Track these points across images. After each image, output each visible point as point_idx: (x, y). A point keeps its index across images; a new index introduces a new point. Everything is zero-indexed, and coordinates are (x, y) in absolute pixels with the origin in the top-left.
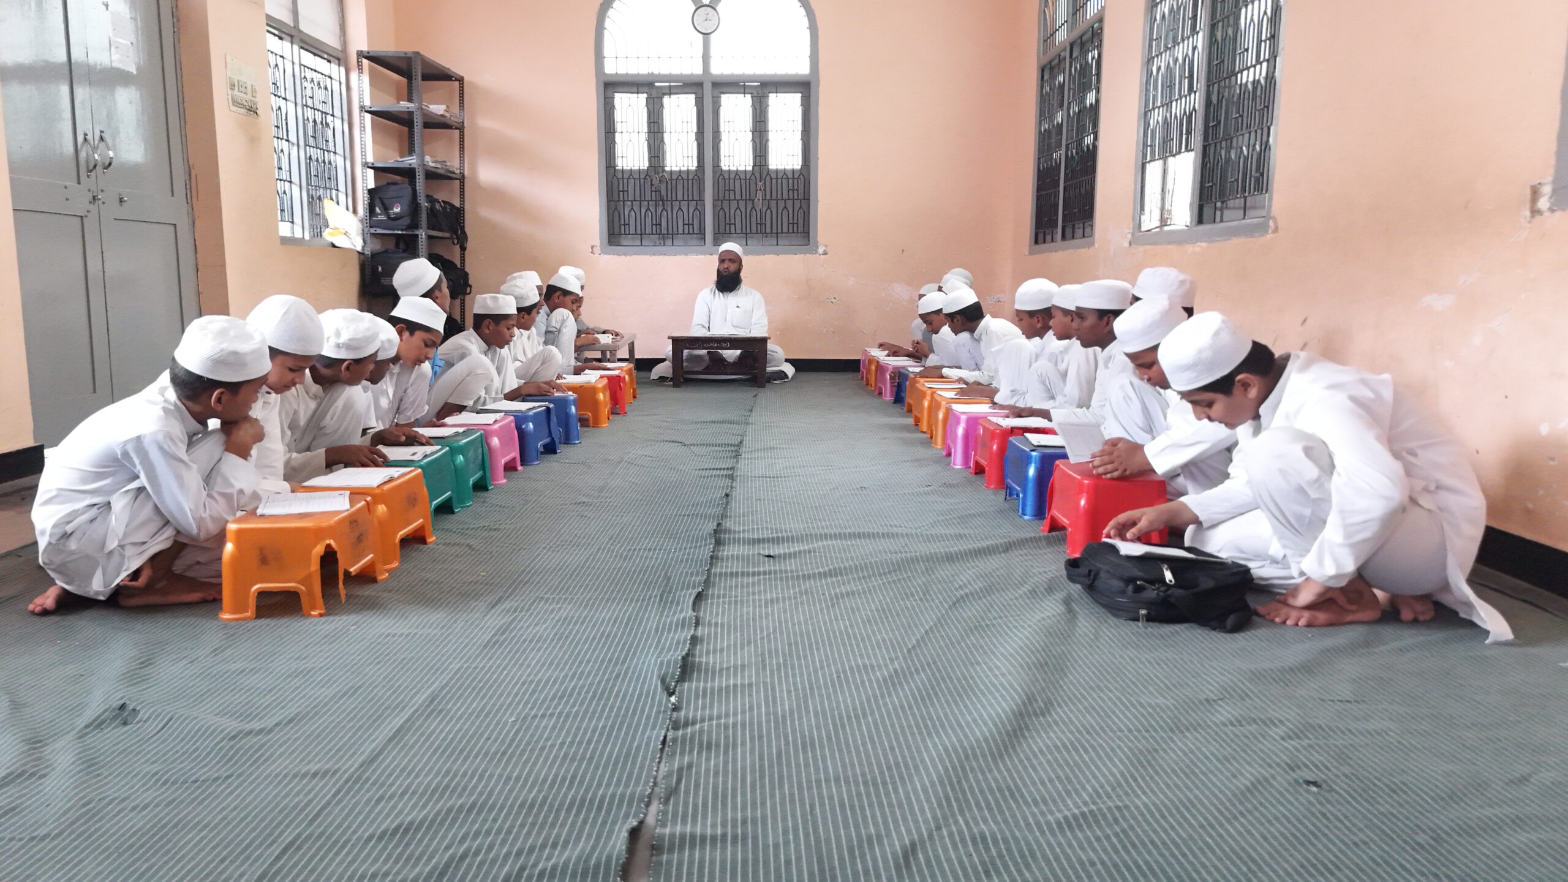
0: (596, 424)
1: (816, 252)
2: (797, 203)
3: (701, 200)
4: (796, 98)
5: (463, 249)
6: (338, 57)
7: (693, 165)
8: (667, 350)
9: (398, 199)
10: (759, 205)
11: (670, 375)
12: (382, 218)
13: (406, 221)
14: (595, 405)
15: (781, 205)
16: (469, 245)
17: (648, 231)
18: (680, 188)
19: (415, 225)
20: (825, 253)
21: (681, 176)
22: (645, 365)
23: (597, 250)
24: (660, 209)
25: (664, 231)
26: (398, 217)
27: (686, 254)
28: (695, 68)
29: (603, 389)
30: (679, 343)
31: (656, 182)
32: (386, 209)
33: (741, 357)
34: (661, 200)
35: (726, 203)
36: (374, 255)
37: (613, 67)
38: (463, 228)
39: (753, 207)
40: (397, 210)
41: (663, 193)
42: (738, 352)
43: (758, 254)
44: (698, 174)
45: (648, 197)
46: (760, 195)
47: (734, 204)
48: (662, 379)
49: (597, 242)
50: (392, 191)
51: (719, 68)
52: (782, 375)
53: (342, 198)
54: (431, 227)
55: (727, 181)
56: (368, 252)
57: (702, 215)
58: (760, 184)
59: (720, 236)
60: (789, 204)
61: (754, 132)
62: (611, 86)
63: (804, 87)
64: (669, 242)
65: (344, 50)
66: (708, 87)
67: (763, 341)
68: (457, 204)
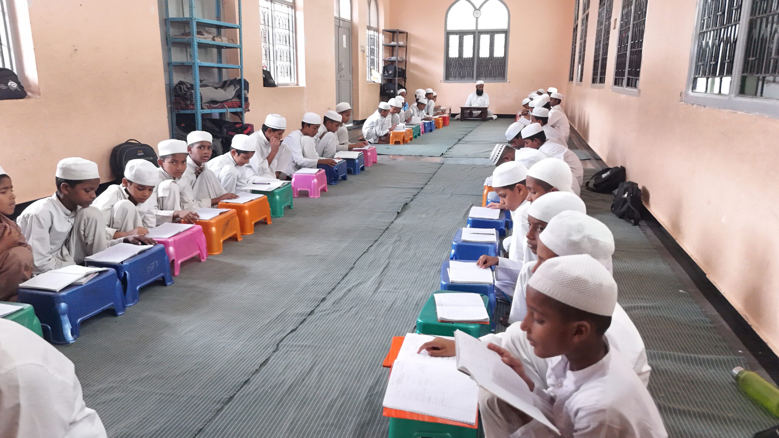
0: (439, 128)
1: (507, 82)
2: (502, 67)
3: (473, 66)
4: (503, 35)
5: (405, 82)
6: (377, 30)
7: (471, 56)
8: (459, 111)
9: (391, 69)
10: (490, 68)
11: (460, 118)
12: (386, 74)
13: (393, 75)
14: (439, 124)
15: (497, 67)
16: (407, 80)
17: (457, 76)
18: (467, 64)
19: (395, 76)
20: (509, 82)
21: (468, 60)
22: (454, 115)
23: (442, 82)
24: (461, 69)
25: (462, 76)
26: (391, 74)
27: (468, 83)
28: (473, 28)
29: (441, 120)
30: (463, 109)
31: (460, 61)
32: (388, 72)
33: (481, 113)
34: (461, 67)
35: (480, 67)
36: (384, 84)
37: (449, 28)
38: (405, 76)
39: (488, 68)
40: (391, 72)
41: (462, 64)
42: (480, 111)
43: (489, 82)
44: (472, 59)
45: (458, 66)
46: (491, 65)
47: (483, 68)
48: (458, 119)
49: (442, 79)
50: (390, 67)
51: (480, 27)
52: (492, 118)
53: (375, 68)
54: (399, 76)
55: (481, 61)
56: (382, 84)
57: (473, 71)
58: (491, 62)
59: (478, 78)
60: (499, 68)
61: (490, 46)
62: (449, 34)
63: (506, 32)
64: (463, 79)
65: (378, 28)
66: (477, 34)
67: (486, 108)
68: (404, 68)
